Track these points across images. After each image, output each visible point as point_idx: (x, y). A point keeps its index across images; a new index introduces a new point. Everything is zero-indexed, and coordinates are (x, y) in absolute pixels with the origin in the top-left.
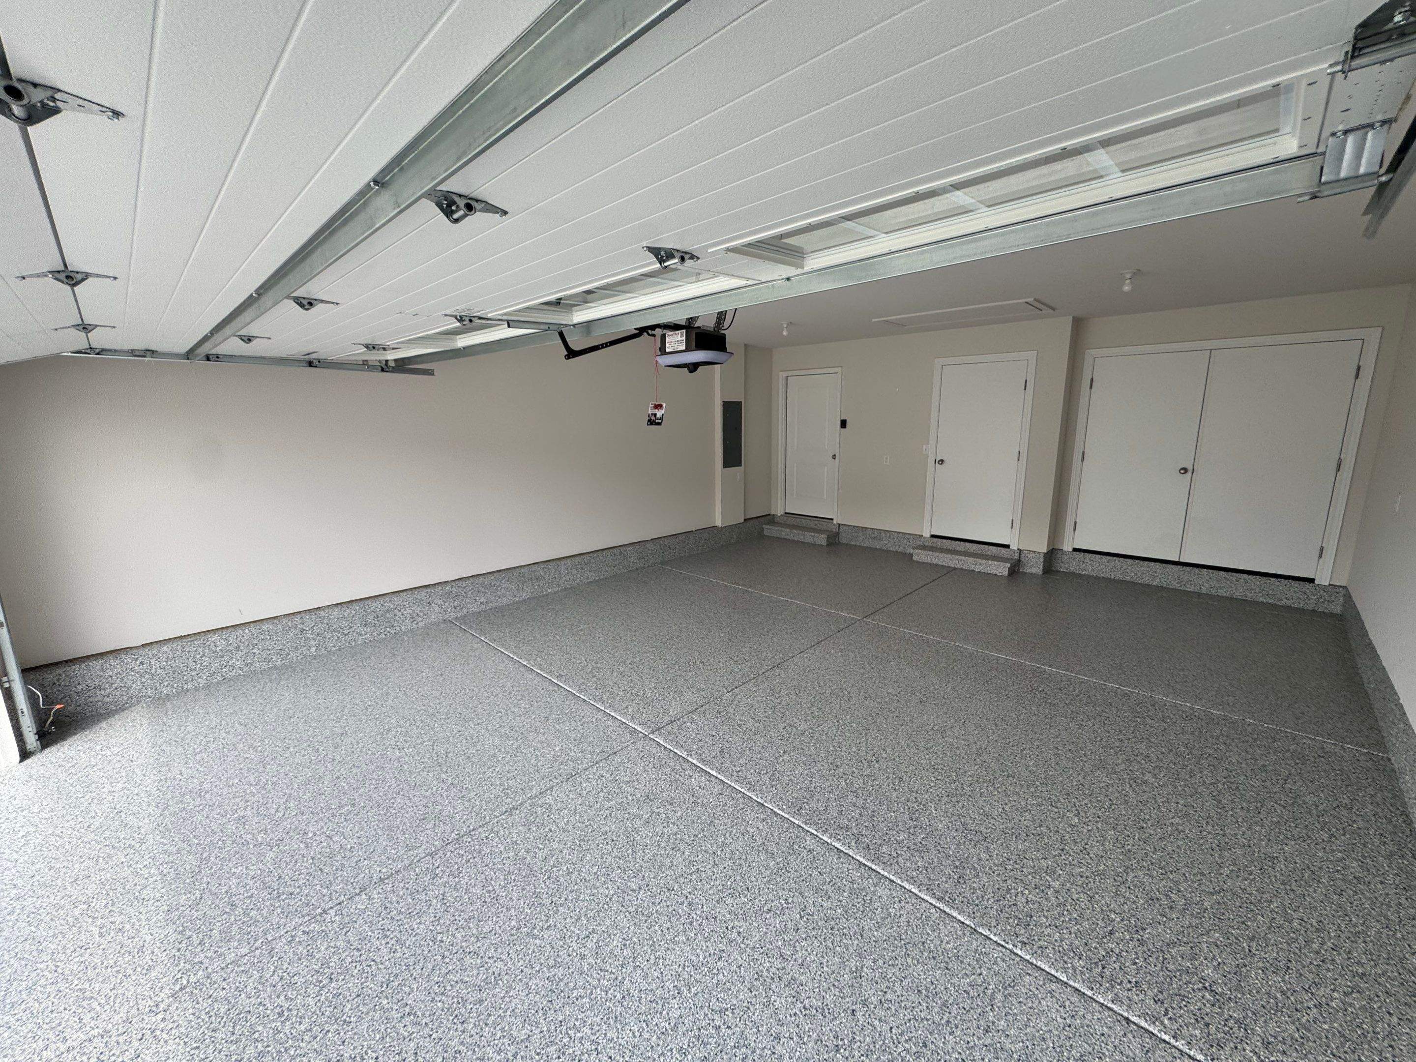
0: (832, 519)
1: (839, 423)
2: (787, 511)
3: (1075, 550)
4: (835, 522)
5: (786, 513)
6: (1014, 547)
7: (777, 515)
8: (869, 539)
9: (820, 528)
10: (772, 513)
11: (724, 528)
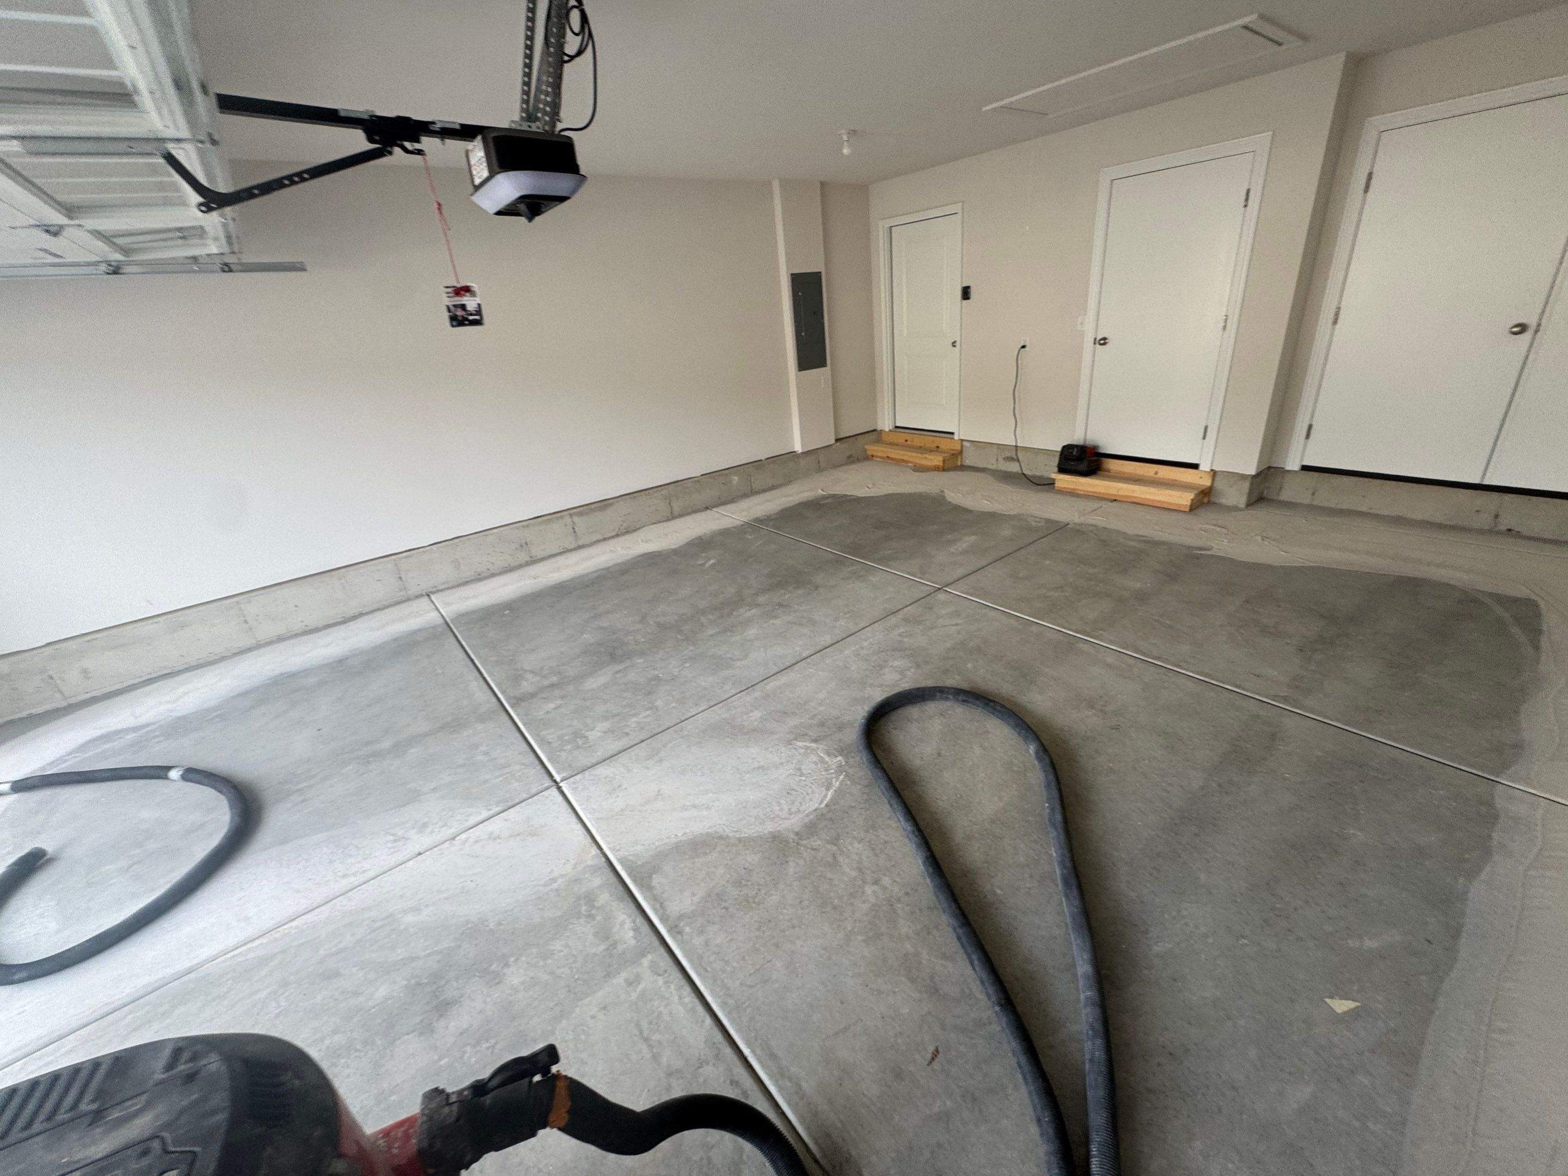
0: (952, 433)
1: (959, 293)
2: (897, 425)
3: (1305, 468)
4: (956, 437)
5: (897, 427)
6: (1205, 467)
7: (885, 431)
8: (1000, 460)
9: (938, 447)
10: (879, 429)
11: (806, 454)
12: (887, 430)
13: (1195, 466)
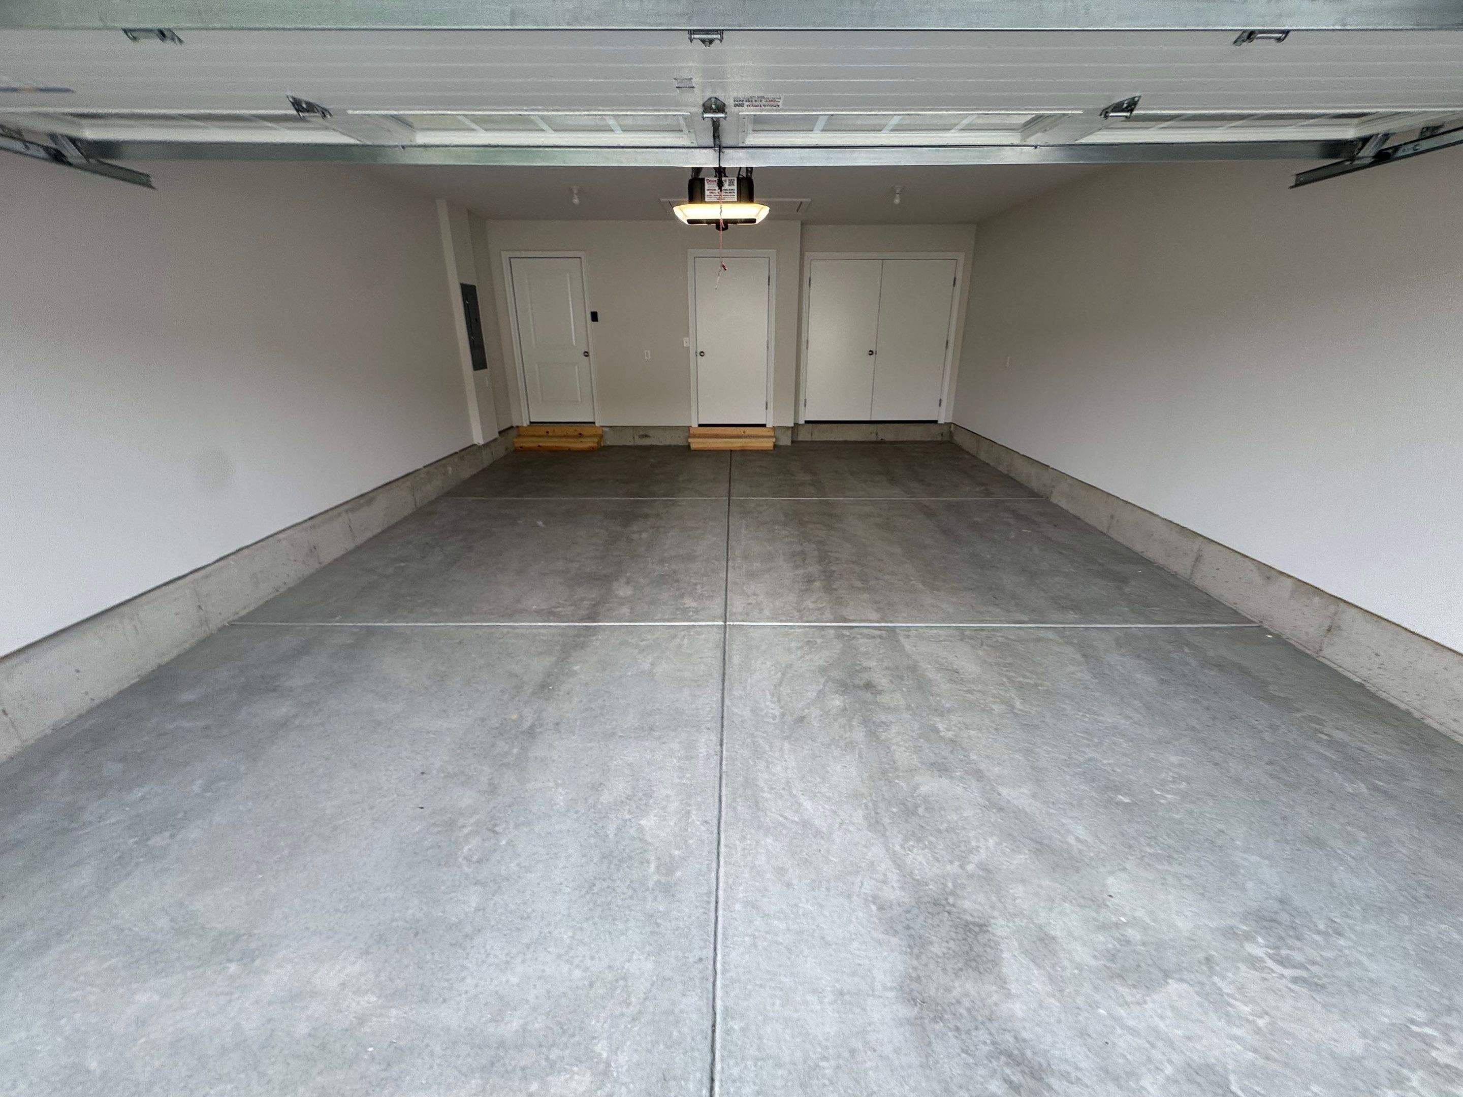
0: (594, 423)
1: (589, 316)
2: (530, 421)
3: (807, 422)
4: (597, 424)
5: (531, 423)
6: (769, 425)
7: (523, 427)
8: (637, 437)
9: (581, 434)
10: (514, 425)
11: (486, 445)
12: (526, 423)
13: (764, 426)
